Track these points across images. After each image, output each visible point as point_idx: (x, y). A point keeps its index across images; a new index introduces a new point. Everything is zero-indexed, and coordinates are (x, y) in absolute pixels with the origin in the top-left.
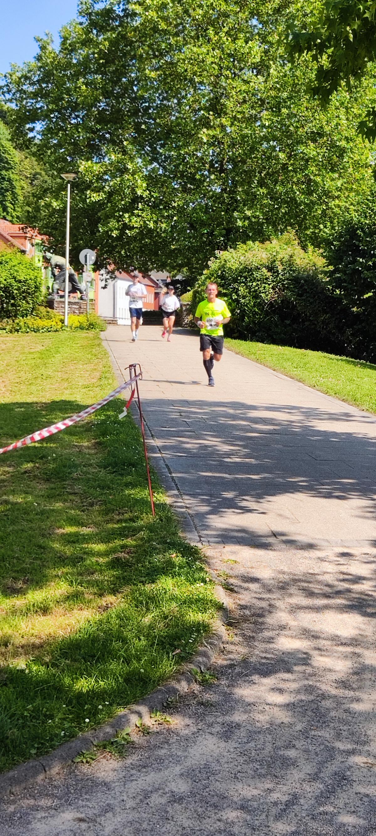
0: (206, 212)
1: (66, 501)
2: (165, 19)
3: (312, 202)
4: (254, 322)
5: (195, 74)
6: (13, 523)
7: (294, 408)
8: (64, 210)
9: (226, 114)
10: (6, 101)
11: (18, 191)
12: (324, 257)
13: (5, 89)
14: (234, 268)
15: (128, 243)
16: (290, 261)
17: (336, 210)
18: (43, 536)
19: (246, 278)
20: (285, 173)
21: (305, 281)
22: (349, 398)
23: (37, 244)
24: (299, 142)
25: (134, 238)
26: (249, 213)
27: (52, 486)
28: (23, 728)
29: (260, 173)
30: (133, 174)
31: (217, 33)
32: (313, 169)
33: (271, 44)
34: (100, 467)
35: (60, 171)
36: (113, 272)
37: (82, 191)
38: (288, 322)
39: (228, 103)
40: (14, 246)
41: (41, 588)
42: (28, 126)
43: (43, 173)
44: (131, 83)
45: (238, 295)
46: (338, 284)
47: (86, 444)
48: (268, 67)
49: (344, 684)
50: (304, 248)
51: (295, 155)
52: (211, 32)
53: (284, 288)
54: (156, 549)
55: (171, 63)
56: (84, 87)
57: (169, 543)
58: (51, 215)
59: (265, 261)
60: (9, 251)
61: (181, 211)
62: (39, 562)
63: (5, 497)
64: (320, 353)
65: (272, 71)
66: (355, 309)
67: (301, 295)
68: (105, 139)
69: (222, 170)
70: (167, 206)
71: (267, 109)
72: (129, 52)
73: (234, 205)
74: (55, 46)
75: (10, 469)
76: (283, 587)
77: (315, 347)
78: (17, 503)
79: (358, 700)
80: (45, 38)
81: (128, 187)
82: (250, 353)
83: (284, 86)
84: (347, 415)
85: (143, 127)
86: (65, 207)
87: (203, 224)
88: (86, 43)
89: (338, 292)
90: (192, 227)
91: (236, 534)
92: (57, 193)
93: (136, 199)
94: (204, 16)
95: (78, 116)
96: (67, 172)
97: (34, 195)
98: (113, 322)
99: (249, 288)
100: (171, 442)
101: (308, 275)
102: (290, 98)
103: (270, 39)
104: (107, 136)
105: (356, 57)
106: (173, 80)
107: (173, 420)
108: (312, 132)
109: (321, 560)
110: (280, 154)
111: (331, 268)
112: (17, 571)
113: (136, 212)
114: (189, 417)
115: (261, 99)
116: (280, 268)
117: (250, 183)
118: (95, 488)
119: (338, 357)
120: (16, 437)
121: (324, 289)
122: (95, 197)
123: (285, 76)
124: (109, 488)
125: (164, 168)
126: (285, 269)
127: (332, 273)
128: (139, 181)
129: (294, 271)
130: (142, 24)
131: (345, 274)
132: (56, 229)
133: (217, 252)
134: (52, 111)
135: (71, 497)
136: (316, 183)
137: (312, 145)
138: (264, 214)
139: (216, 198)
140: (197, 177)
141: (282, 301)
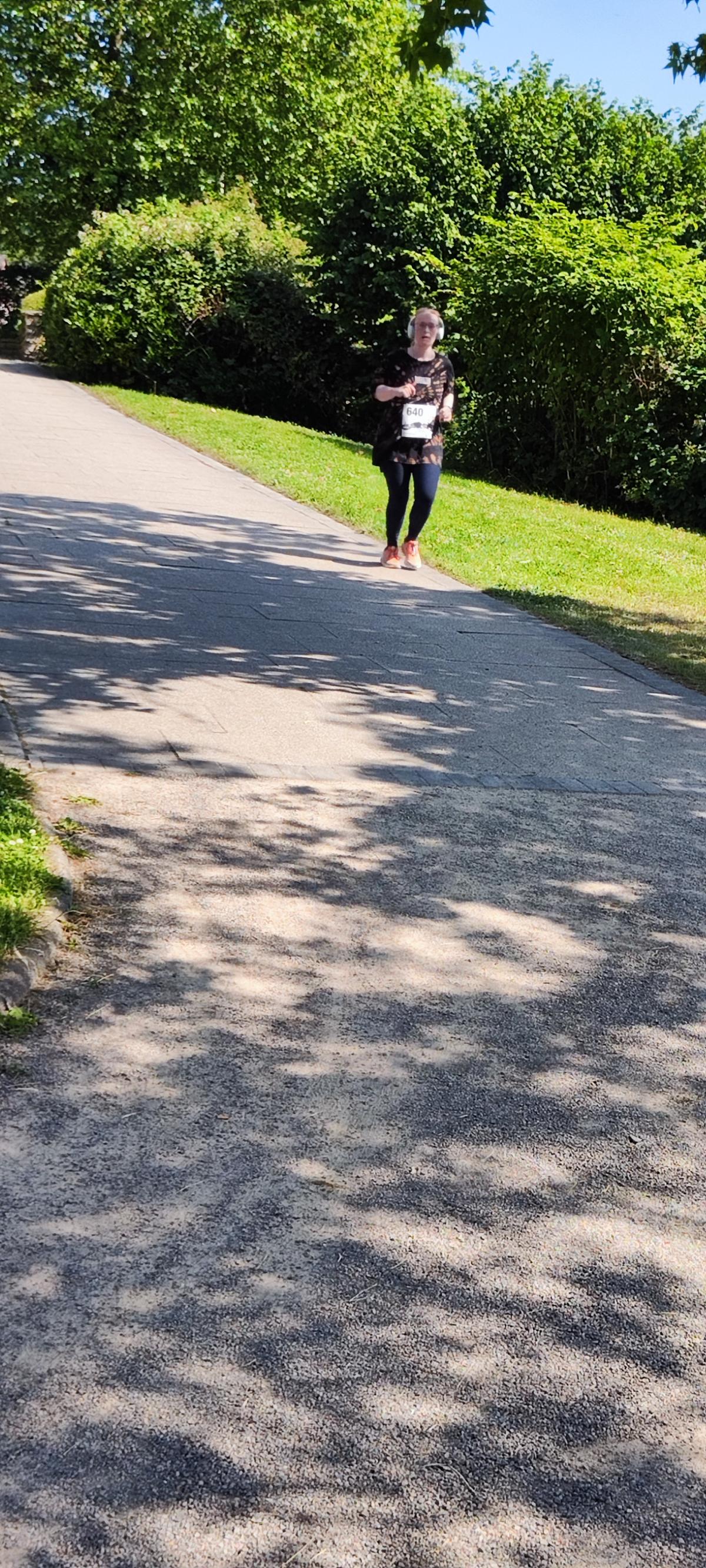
0: (79, 136)
3: (286, 131)
4: (163, 357)
7: (231, 521)
12: (303, 238)
14: (127, 247)
16: (238, 241)
17: (333, 148)
19: (151, 268)
20: (235, 71)
21: (267, 283)
22: (339, 509)
24: (265, 11)
26: (163, 145)
29: (187, 64)
32: (291, 66)
38: (230, 362)
45: (135, 303)
46: (329, 292)
50: (267, 220)
51: (256, 37)
53: (224, 294)
59: (189, 239)
61: (28, 128)
64: (288, 426)
66: (359, 345)
67: (257, 311)
69: (112, 54)
73: (133, 126)
77: (279, 414)
82: (155, 416)
87: (73, 160)
89: (328, 308)
90: (50, 163)
99: (154, 288)
101: (274, 274)
110: (228, 30)
111: (317, 261)
114: (24, 528)
116: (219, 254)
117: (166, 84)
119: (323, 435)
121: (301, 301)
126: (227, 257)
127: (317, 271)
129: (245, 263)
131: (343, 274)
133: (96, 213)
137: (290, 18)
138: (193, 148)
139: (99, 110)
140: (64, 63)
141: (221, 320)
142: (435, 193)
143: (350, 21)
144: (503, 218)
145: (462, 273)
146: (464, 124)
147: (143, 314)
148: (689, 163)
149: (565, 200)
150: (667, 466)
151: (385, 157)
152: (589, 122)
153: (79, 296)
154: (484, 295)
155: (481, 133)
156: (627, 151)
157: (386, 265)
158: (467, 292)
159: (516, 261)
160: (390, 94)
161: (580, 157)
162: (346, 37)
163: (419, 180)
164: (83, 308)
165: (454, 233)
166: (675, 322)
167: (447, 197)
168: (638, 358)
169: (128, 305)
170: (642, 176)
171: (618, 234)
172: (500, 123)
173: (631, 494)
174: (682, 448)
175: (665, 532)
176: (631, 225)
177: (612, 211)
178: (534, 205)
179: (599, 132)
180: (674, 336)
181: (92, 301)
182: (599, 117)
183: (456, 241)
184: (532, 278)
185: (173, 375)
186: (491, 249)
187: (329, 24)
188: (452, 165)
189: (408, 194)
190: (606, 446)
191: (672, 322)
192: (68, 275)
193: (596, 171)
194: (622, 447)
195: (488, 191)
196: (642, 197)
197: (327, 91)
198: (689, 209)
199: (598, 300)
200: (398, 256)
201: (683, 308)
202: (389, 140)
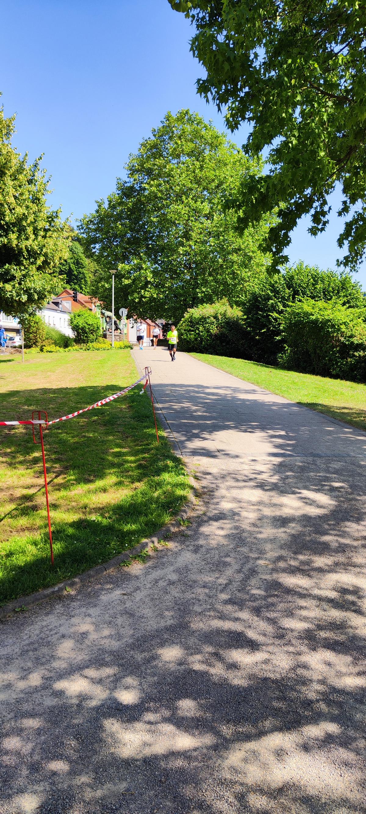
0: (183, 289)
1: (114, 435)
2: (161, 191)
3: (235, 284)
4: (207, 344)
5: (176, 219)
6: (88, 447)
7: (228, 387)
9: (192, 239)
10: (81, 233)
11: (88, 279)
12: (242, 311)
13: (81, 227)
14: (197, 317)
15: (144, 305)
16: (225, 313)
17: (248, 287)
18: (103, 453)
19: (203, 322)
20: (221, 269)
21: (233, 323)
22: (255, 382)
23: (98, 306)
24: (229, 253)
25: (147, 302)
26: (204, 290)
27: (107, 428)
29: (209, 269)
30: (146, 270)
31: (187, 199)
33: (214, 204)
34: (131, 418)
35: (109, 269)
36: (136, 320)
37: (120, 279)
38: (224, 344)
39: (193, 234)
40: (86, 307)
41: (102, 479)
42: (92, 246)
43: (100, 270)
44: (144, 224)
45: (199, 331)
46: (249, 325)
47: (124, 407)
48: (213, 215)
49: (254, 525)
50: (232, 307)
51: (227, 260)
52: (184, 198)
53: (222, 327)
54: (159, 459)
55: (164, 214)
56: (120, 226)
57: (166, 456)
58: (104, 291)
59: (212, 314)
60: (84, 309)
61: (170, 288)
62: (101, 466)
63: (84, 434)
64: (240, 360)
65: (215, 217)
66: (257, 337)
67: (230, 331)
68: (131, 252)
69: (190, 268)
70: (163, 286)
71: (212, 237)
72: (143, 208)
73: (196, 286)
74: (106, 206)
75: (86, 420)
76: (223, 477)
77: (238, 357)
78: (90, 437)
79: (261, 533)
80: (101, 201)
81: (143, 277)
83: (221, 225)
84: (254, 391)
85: (150, 246)
86: (112, 287)
87: (181, 295)
88: (121, 204)
89: (249, 329)
90: (175, 296)
91: (199, 451)
92: (108, 279)
93: (147, 283)
94: (180, 190)
95: (117, 241)
96: (112, 269)
97: (96, 281)
99: (204, 327)
100: (166, 405)
101: (234, 321)
102: (224, 231)
103: (213, 201)
105: (257, 211)
106: (165, 223)
107: (167, 393)
108: (235, 249)
109: (242, 463)
110: (219, 259)
111: (245, 317)
112: (91, 471)
113: (147, 289)
114: (175, 393)
115: (209, 232)
116: (220, 317)
117: (204, 274)
118: (129, 429)
119: (249, 361)
120: (89, 403)
121: (242, 327)
122: (126, 282)
123: (221, 220)
124: (136, 429)
125: (161, 267)
126: (222, 318)
127: (246, 320)
128: (149, 274)
129: (227, 319)
130: (149, 194)
131: (252, 319)
132: (106, 298)
133: (188, 309)
134: (104, 239)
135: (117, 433)
136: (237, 273)
137: (235, 255)
138: (212, 290)
139: (188, 282)
140: (178, 271)
141: (221, 334)
142: (276, 297)
143: (251, 254)
144: (293, 302)
145: (284, 318)
146: (282, 279)
147: (201, 334)
148: (343, 284)
149: (310, 297)
150: (344, 365)
151: (262, 289)
152: (316, 276)
153: (185, 330)
154: (290, 323)
155: (287, 281)
156: (326, 282)
157: (264, 317)
158: (286, 323)
159: (298, 314)
160: (262, 272)
161: (314, 285)
162: (250, 258)
163: (271, 294)
164: (186, 333)
165: (281, 307)
167: (279, 298)
168: (333, 336)
170: (331, 289)
171: (325, 305)
172: (292, 278)
173: (334, 372)
174: (347, 359)
175: (344, 382)
176: (329, 302)
177: (323, 298)
178: (302, 299)
179: (318, 278)
180: (343, 330)
181: (188, 332)
182: (318, 274)
183: (282, 310)
184: (303, 318)
185: (210, 349)
186: (292, 311)
187: (246, 255)
188: (280, 290)
189: (269, 298)
190: (326, 360)
191: (342, 327)
192: (182, 325)
193: (318, 288)
194: (330, 360)
195: (290, 296)
196: (331, 294)
197: (246, 272)
198: (344, 296)
199: (321, 322)
200: (267, 314)
201: (344, 323)
202: (263, 285)
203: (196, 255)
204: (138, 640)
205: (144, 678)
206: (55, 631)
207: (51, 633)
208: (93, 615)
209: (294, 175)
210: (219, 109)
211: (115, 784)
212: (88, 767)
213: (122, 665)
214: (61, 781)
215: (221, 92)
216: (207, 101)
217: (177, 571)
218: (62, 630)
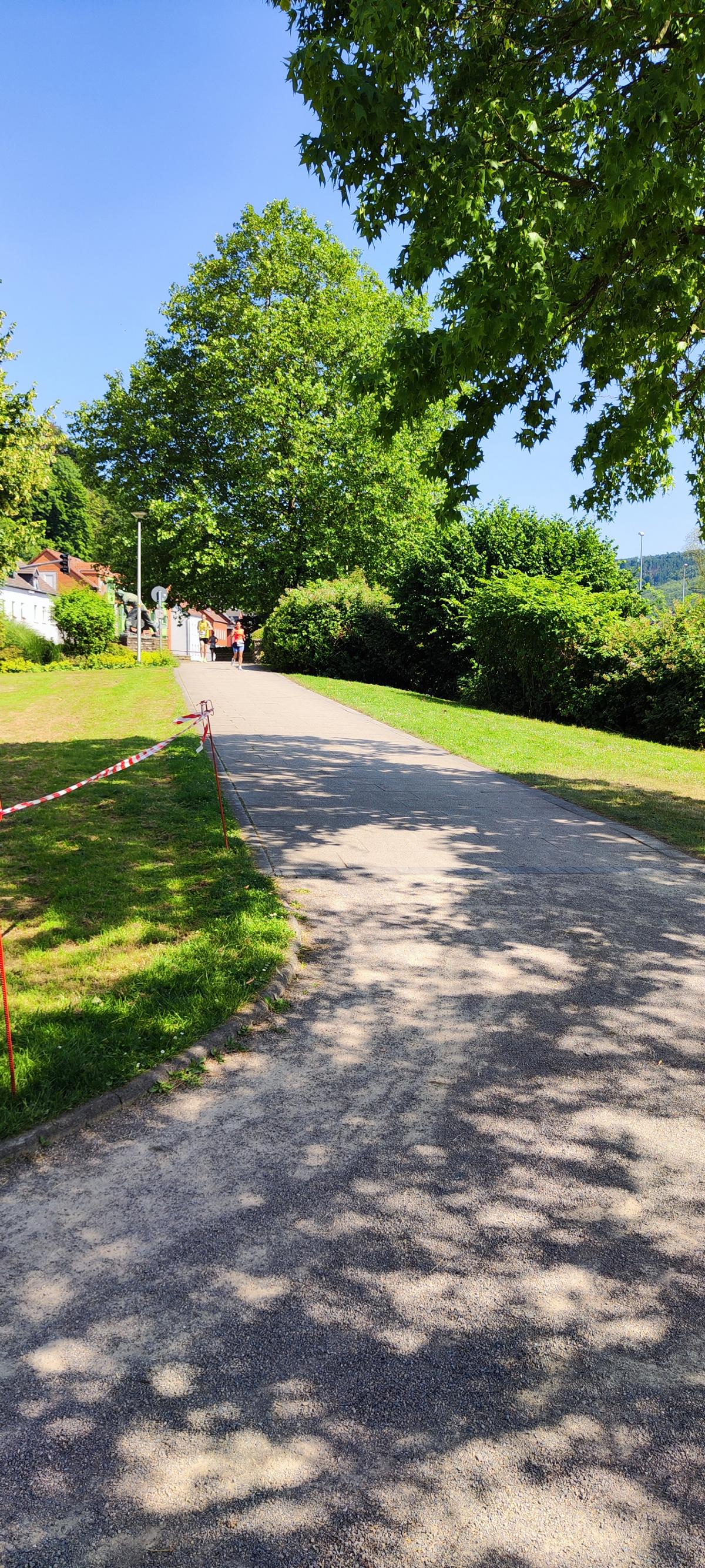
0: (276, 551)
1: (141, 835)
2: (233, 360)
3: (377, 541)
4: (323, 658)
5: (263, 414)
6: (87, 858)
7: (364, 741)
8: (136, 547)
9: (293, 454)
10: (76, 440)
11: (90, 529)
12: (390, 594)
13: (75, 428)
14: (303, 605)
15: (200, 581)
16: (357, 598)
17: (402, 549)
18: (118, 870)
19: (315, 615)
20: (352, 513)
21: (373, 618)
22: (417, 731)
23: (110, 582)
24: (366, 482)
25: (205, 577)
26: (318, 553)
27: (127, 820)
28: (99, 1060)
29: (328, 513)
30: (203, 513)
31: (283, 375)
32: (379, 509)
33: (336, 387)
34: (174, 801)
35: (131, 510)
36: (185, 609)
37: (154, 530)
38: (356, 658)
39: (295, 443)
40: (86, 583)
42: (98, 465)
43: (114, 511)
44: (201, 423)
45: (308, 632)
46: (403, 620)
47: (160, 779)
48: (334, 409)
50: (371, 586)
51: (361, 496)
52: (279, 371)
53: (352, 625)
54: (229, 879)
55: (239, 404)
56: (153, 427)
57: (243, 875)
58: (122, 553)
59: (333, 598)
60: (81, 588)
61: (250, 548)
62: (113, 896)
64: (387, 688)
65: (338, 413)
66: (421, 645)
67: (368, 632)
68: (176, 478)
69: (290, 510)
70: (238, 546)
71: (333, 450)
72: (198, 392)
73: (301, 545)
74: (126, 384)
75: (83, 804)
77: (383, 682)
80: (115, 377)
81: (199, 525)
82: (318, 687)
83: (350, 428)
84: (416, 748)
85: (213, 466)
86: (137, 545)
87: (274, 563)
88: (156, 382)
89: (404, 628)
90: (262, 565)
92: (129, 530)
93: (208, 537)
94: (270, 358)
95: (147, 455)
96: (138, 511)
97: (105, 533)
98: (186, 658)
99: (317, 624)
100: (248, 778)
101: (376, 613)
102: (356, 439)
103: (334, 380)
104: (178, 475)
105: (418, 399)
106: (240, 421)
107: (246, 754)
108: (378, 474)
110: (347, 494)
111: (397, 606)
112: (92, 906)
113: (206, 550)
114: (263, 752)
115: (326, 441)
116: (348, 606)
117: (317, 523)
118: (169, 822)
119: (404, 691)
120: (87, 772)
121: (391, 626)
122: (166, 535)
123: (351, 418)
124: (183, 822)
125: (234, 507)
126: (352, 606)
127: (399, 609)
128: (209, 520)
129: (361, 608)
130: (209, 365)
131: (410, 610)
132: (127, 567)
133: (286, 589)
134: (122, 450)
135: (146, 832)
136: (382, 523)
137: (378, 486)
138: (333, 553)
139: (287, 537)
141: (351, 637)
142: (454, 567)
143: (407, 485)
144: (487, 578)
145: (471, 607)
146: (467, 533)
147: (312, 637)
148: (583, 544)
149: (520, 568)
150: (582, 697)
151: (429, 552)
152: (530, 527)
153: (280, 630)
154: (482, 618)
155: (477, 537)
156: (551, 540)
157: (432, 605)
158: (473, 617)
159: (496, 600)
160: (429, 519)
161: (527, 545)
162: (406, 493)
163: (446, 562)
164: (283, 636)
165: (465, 588)
166: (581, 625)
167: (461, 569)
168: (563, 643)
169: (305, 633)
170: (559, 552)
171: (548, 583)
172: (486, 530)
173: (564, 713)
174: (589, 687)
175: (582, 731)
176: (555, 578)
177: (545, 570)
178: (504, 571)
179: (536, 532)
180: (581, 632)
181: (287, 633)
182: (535, 525)
183: (466, 591)
184: (507, 608)
185: (328, 666)
186: (485, 594)
187: (397, 488)
188: (462, 553)
189: (442, 569)
190: (549, 688)
191: (579, 625)
192: (274, 621)
193: (535, 551)
194: (557, 689)
195: (481, 565)
196: (560, 563)
197: (398, 520)
198: (584, 567)
199: (540, 617)
200: (438, 600)
201: (584, 618)
202: (431, 543)
203: (301, 484)
204: (184, 1240)
205: (196, 1315)
206: (17, 1227)
207: (10, 1230)
208: (95, 1192)
209: (490, 329)
210: (345, 197)
211: (134, 1534)
212: (80, 1501)
213: (152, 1291)
214: (26, 1531)
215: (347, 164)
216: (322, 179)
217: (264, 1100)
218: (33, 1224)
